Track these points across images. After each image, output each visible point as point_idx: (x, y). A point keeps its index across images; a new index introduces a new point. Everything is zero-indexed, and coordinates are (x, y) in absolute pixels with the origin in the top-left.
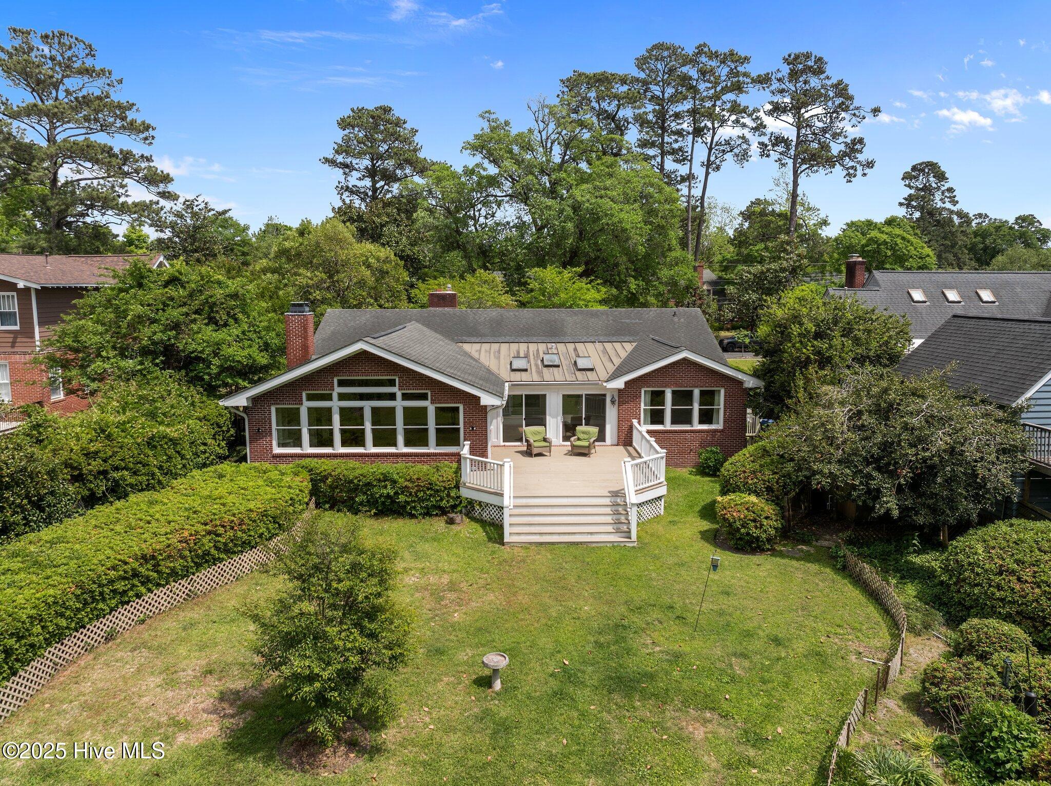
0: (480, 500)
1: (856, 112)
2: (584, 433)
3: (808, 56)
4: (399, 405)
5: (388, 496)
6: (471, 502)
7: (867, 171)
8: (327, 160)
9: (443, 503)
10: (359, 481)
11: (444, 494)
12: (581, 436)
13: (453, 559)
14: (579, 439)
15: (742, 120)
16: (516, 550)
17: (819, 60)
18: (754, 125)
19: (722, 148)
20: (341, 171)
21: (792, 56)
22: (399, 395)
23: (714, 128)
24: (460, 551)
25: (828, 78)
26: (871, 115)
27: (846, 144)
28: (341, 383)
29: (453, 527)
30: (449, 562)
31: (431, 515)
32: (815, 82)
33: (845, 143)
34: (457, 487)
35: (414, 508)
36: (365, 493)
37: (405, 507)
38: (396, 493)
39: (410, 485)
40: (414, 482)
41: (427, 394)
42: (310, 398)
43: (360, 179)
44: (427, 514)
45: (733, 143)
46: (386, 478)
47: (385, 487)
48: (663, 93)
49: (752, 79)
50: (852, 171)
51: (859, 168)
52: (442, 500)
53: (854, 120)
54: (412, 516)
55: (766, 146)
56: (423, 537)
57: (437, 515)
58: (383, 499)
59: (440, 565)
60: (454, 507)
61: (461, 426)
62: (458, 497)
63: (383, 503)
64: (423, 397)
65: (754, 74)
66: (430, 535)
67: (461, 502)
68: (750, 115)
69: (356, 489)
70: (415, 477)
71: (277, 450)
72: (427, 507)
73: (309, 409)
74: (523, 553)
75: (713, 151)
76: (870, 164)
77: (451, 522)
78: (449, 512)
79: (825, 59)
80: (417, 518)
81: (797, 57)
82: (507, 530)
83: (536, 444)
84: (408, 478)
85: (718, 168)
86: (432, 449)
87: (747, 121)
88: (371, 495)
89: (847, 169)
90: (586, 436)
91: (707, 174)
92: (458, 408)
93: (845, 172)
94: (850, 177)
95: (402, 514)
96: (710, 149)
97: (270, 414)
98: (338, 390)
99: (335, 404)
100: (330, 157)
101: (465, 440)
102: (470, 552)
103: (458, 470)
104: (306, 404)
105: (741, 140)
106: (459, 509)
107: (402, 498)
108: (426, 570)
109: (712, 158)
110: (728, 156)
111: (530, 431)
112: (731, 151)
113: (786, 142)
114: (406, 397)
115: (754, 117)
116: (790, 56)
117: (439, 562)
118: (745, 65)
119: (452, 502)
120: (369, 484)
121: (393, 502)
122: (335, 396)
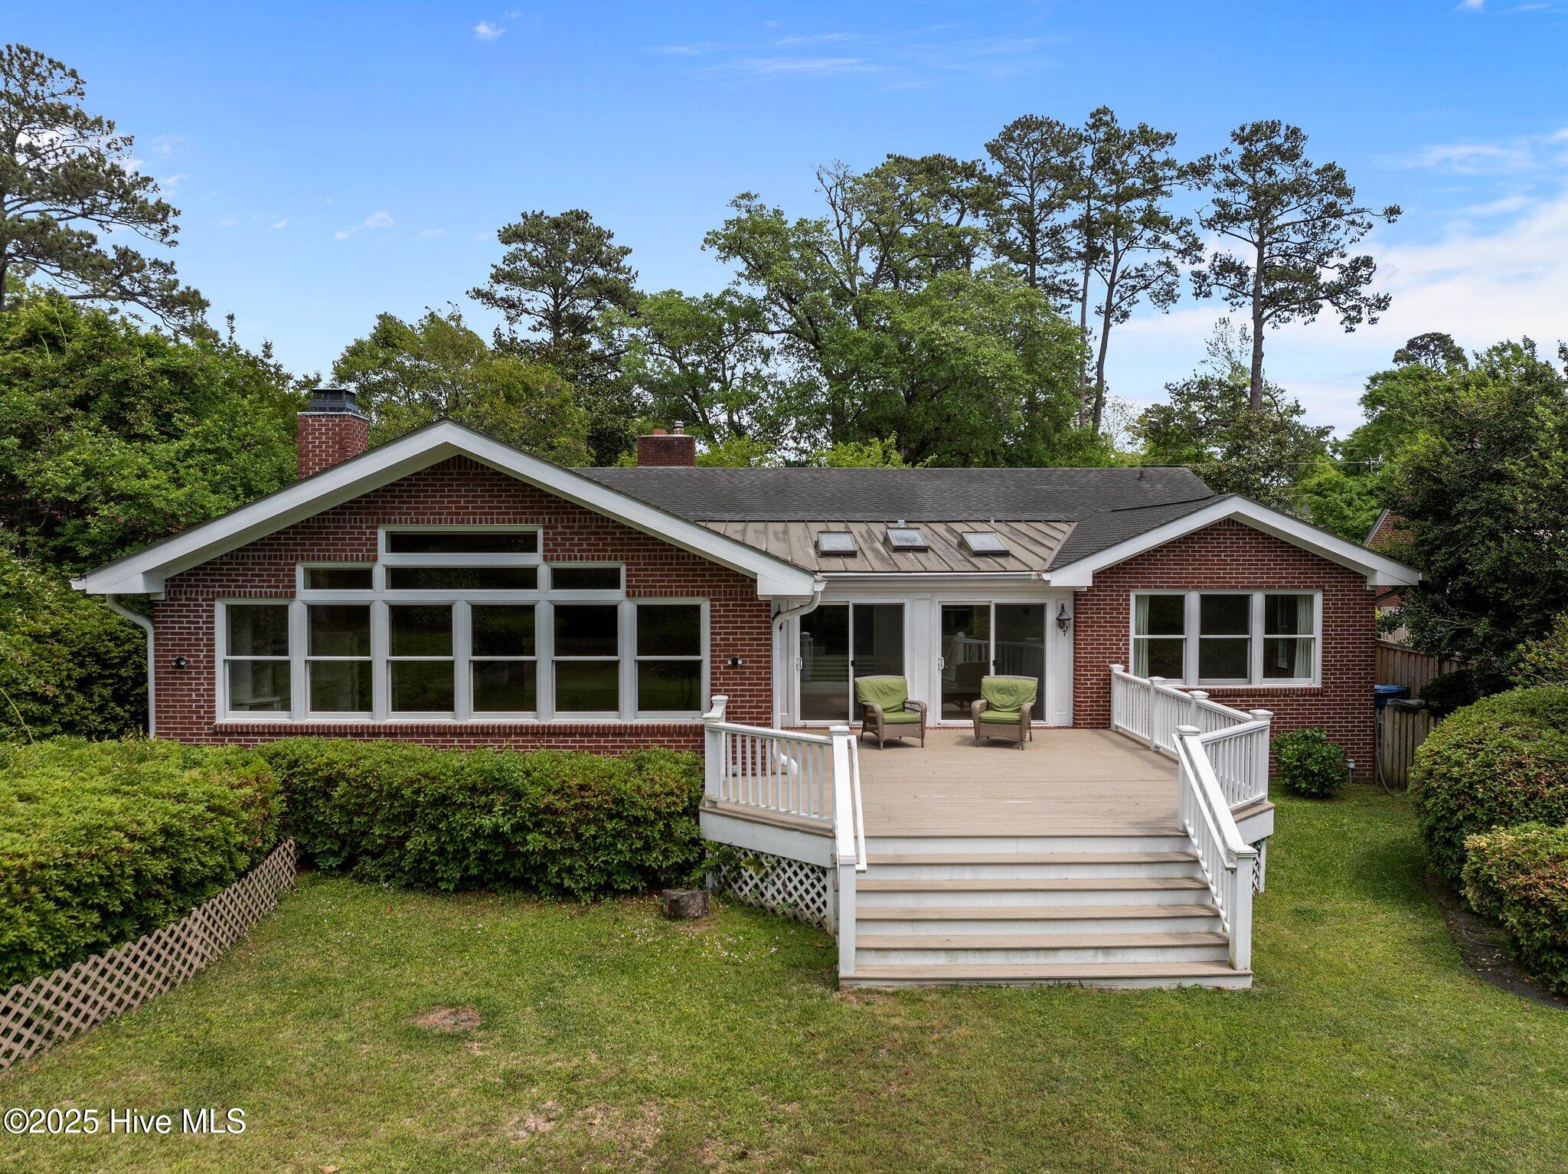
0: (758, 847)
1: (1357, 218)
2: (1001, 690)
3: (1273, 127)
4: (544, 598)
5: (496, 835)
6: (730, 856)
7: (1377, 314)
8: (479, 294)
9: (654, 859)
10: (417, 792)
11: (655, 832)
12: (996, 699)
13: (678, 1039)
14: (989, 706)
15: (1164, 238)
16: (880, 1007)
17: (1294, 133)
18: (1183, 247)
19: (1131, 282)
20: (502, 313)
21: (1247, 130)
22: (544, 575)
23: (1116, 251)
24: (698, 1008)
25: (1306, 164)
26: (1384, 221)
27: (1343, 269)
28: (398, 543)
29: (679, 927)
30: (665, 1051)
31: (616, 893)
32: (1285, 172)
33: (1341, 266)
34: (692, 812)
35: (570, 870)
36: (433, 827)
37: (543, 867)
38: (520, 828)
39: (561, 805)
40: (569, 797)
41: (616, 572)
42: (316, 580)
43: (535, 329)
44: (606, 890)
45: (1148, 273)
46: (494, 784)
47: (488, 809)
48: (1032, 197)
49: (1180, 169)
50: (1353, 314)
51: (1365, 310)
52: (648, 848)
53: (1354, 232)
54: (565, 894)
55: (1205, 278)
56: (586, 959)
57: (634, 891)
58: (481, 846)
59: (634, 1061)
60: (684, 868)
61: (705, 656)
62: (696, 842)
63: (483, 856)
64: (609, 580)
65: (1183, 161)
66: (612, 953)
67: (702, 856)
68: (1175, 230)
69: (412, 816)
70: (575, 782)
71: (226, 716)
72: (606, 870)
73: (314, 610)
74: (903, 1018)
75: (1117, 287)
76: (1382, 303)
77: (676, 912)
78: (668, 885)
79: (1304, 132)
80: (578, 900)
81: (1257, 128)
82: (848, 939)
83: (888, 717)
84: (555, 784)
85: (1125, 315)
86: (629, 714)
87: (1170, 238)
88: (450, 831)
89: (1345, 310)
90: (1007, 700)
91: (1107, 326)
92: (697, 609)
93: (1341, 316)
94: (1351, 320)
95: (535, 890)
96: (1111, 285)
97: (211, 620)
98: (387, 559)
99: (380, 598)
100: (486, 288)
101: (714, 691)
102: (732, 1012)
103: (697, 769)
104: (305, 597)
105: (1163, 269)
106: (697, 874)
107: (535, 841)
108: (581, 1085)
109: (1115, 300)
110: (1142, 295)
111: (872, 687)
112: (1146, 287)
113: (1240, 271)
114: (562, 579)
115: (1182, 233)
116: (1243, 129)
117: (630, 1049)
118: (1167, 148)
119: (678, 857)
120: (442, 800)
121: (511, 855)
122: (379, 576)
